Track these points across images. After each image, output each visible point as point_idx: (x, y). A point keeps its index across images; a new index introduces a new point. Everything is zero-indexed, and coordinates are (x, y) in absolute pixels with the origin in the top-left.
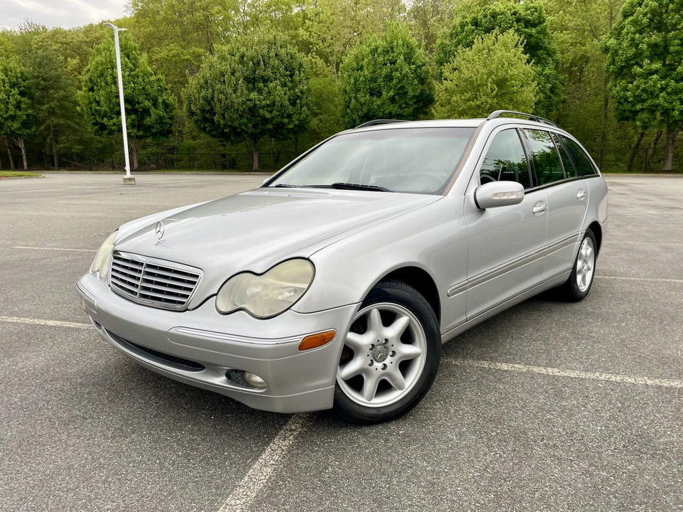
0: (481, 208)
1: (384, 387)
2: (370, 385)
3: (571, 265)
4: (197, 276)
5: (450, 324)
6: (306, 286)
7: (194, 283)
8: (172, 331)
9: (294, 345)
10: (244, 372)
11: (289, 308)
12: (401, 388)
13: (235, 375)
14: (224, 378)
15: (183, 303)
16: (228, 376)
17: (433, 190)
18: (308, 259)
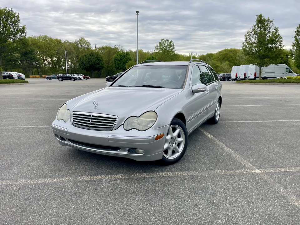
0: (193, 92)
1: (174, 152)
2: (170, 152)
3: (214, 111)
4: (116, 119)
5: (190, 130)
6: (155, 120)
7: (115, 121)
8: (109, 137)
9: (154, 139)
10: (136, 149)
11: (151, 127)
12: (178, 152)
13: (132, 150)
14: (127, 152)
15: (111, 128)
16: (129, 151)
17: (179, 88)
18: (154, 111)
